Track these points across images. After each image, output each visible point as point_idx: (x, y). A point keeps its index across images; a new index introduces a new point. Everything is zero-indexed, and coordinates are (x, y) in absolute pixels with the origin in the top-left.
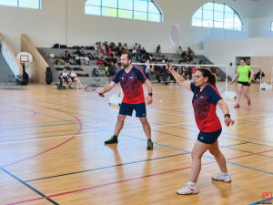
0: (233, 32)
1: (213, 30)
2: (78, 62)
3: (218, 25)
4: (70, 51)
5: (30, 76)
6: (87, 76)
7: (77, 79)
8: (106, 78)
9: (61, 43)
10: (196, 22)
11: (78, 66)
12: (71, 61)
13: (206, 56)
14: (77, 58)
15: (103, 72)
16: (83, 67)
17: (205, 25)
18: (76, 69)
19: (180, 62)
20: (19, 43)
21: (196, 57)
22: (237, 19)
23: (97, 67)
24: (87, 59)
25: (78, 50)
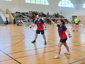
0: (71, 8)
1: (65, 8)
2: (24, 17)
3: (66, 6)
4: (21, 14)
5: (9, 22)
6: (26, 22)
7: (23, 23)
10: (60, 5)
11: (23, 19)
12: (21, 17)
13: (63, 16)
14: (23, 16)
15: (31, 21)
16: (25, 19)
18: (23, 20)
19: (55, 17)
21: (60, 16)
22: (72, 4)
23: (29, 19)
24: (26, 16)
25: (23, 14)
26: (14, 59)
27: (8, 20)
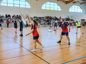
0: (80, 13)
1: (75, 12)
2: (40, 21)
3: (76, 11)
4: (38, 18)
6: (42, 24)
8: (47, 25)
9: (36, 16)
10: (70, 11)
11: (40, 22)
12: (38, 21)
13: (73, 19)
14: (40, 20)
15: (46, 23)
16: (41, 22)
17: (73, 11)
18: (39, 23)
19: (66, 21)
20: (26, 17)
21: (70, 19)
22: (81, 10)
23: (45, 22)
24: (42, 20)
25: (40, 18)
26: (34, 54)
27: (27, 23)
